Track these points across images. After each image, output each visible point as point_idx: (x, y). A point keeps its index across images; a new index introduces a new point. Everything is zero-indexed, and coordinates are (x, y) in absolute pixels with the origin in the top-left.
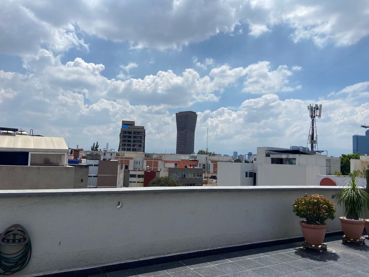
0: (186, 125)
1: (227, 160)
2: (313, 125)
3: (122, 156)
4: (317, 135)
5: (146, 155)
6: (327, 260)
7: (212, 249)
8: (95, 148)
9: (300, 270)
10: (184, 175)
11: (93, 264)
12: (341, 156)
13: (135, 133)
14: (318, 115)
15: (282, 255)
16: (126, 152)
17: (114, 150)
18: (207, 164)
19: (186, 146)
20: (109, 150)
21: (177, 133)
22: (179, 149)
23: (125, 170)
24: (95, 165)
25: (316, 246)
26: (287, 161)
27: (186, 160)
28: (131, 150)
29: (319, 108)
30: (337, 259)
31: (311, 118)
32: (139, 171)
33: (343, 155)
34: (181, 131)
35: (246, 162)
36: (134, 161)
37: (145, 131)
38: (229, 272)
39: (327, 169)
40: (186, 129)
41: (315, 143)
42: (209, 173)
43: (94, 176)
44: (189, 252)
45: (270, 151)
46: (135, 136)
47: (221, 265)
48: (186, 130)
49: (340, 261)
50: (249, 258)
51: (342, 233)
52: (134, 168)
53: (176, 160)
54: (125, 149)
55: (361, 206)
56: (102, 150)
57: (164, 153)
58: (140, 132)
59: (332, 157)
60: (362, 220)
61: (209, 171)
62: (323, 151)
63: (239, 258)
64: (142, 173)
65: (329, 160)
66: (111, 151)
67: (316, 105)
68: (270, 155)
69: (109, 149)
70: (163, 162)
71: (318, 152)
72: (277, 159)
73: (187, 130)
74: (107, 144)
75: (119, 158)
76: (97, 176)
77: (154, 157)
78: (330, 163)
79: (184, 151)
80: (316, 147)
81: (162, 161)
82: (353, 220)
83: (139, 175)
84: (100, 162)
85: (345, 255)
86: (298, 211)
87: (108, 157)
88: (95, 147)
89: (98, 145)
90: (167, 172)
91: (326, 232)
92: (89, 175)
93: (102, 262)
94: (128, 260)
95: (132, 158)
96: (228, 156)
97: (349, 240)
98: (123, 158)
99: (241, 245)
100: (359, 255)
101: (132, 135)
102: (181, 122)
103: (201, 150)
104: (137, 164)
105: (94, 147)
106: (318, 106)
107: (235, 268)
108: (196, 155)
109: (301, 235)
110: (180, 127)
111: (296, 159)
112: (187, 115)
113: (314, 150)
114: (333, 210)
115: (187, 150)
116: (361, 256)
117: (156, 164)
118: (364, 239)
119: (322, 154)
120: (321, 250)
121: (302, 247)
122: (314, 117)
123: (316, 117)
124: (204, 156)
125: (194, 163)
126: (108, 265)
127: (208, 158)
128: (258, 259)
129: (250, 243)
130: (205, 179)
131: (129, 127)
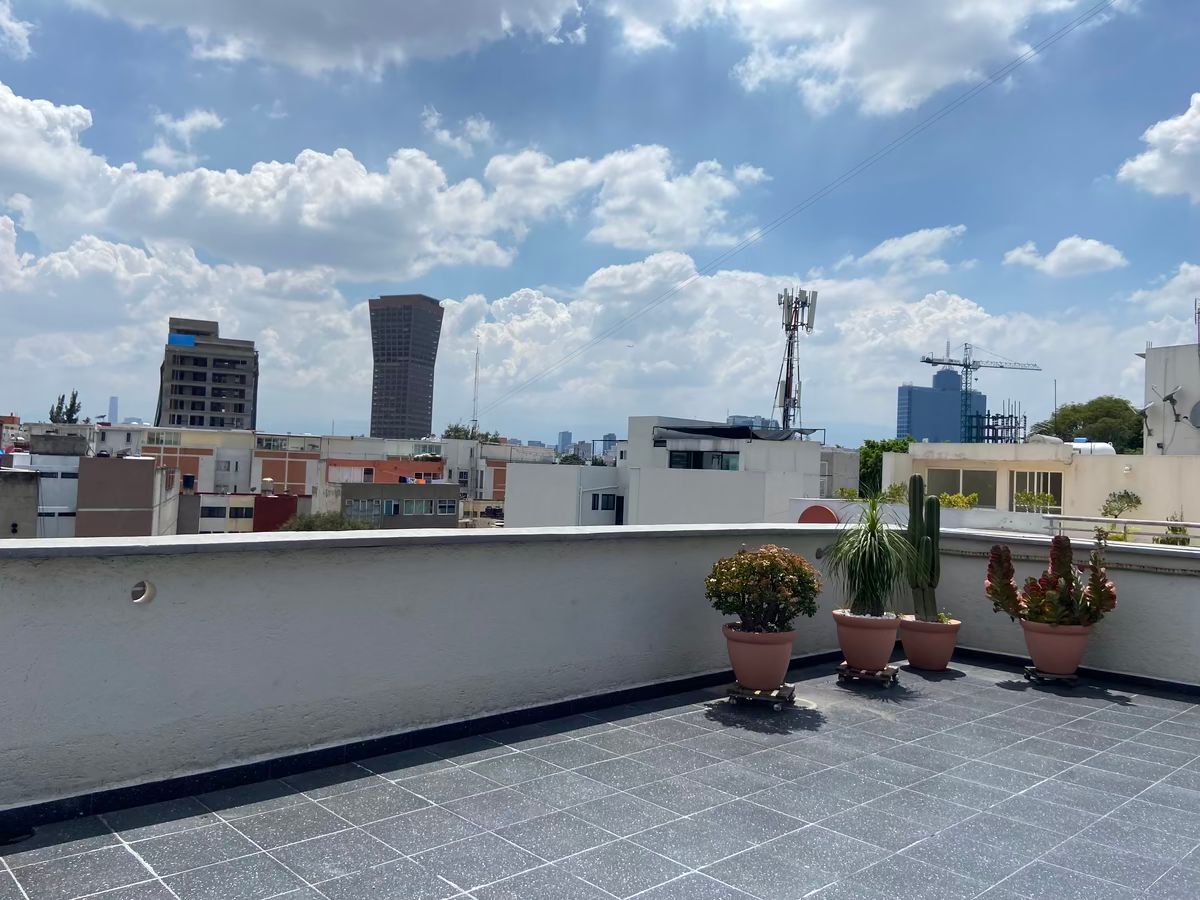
0: (404, 340)
1: (538, 458)
2: (790, 352)
3: (169, 442)
4: (800, 383)
5: (260, 441)
6: (791, 729)
7: (463, 720)
8: (67, 413)
9: (713, 761)
10: (396, 507)
11: (48, 790)
12: (864, 445)
13: (218, 362)
14: (805, 322)
15: (669, 723)
16: (184, 429)
17: (139, 421)
18: (474, 469)
19: (404, 412)
20: (119, 421)
21: (375, 367)
22: (380, 423)
23: (181, 493)
24: (65, 475)
25: (764, 693)
26: (715, 461)
27: (405, 459)
28: (207, 421)
29: (809, 301)
30: (819, 726)
31: (787, 330)
32: (235, 494)
33: (868, 442)
34: (389, 360)
35: (596, 463)
36: (218, 462)
37: (256, 357)
38: (507, 780)
39: (822, 484)
40: (407, 355)
41: (794, 407)
42: (479, 498)
43: (60, 514)
44: (389, 734)
45: (668, 428)
46: (220, 375)
47: (488, 762)
48: (406, 358)
49: (826, 730)
50: (572, 737)
51: (838, 657)
52: (217, 486)
53: (370, 458)
54: (183, 419)
55: (889, 578)
56: (94, 421)
57: (328, 434)
58: (238, 362)
59: (838, 447)
60: (893, 616)
61: (481, 493)
62: (815, 430)
63: (544, 739)
64: (248, 502)
65: (828, 458)
66: (126, 427)
67: (802, 293)
68: (665, 441)
69: (121, 419)
70: (324, 465)
71: (801, 431)
72: (685, 454)
73: (410, 358)
74: (114, 401)
75: (158, 450)
76: (72, 514)
77: (292, 446)
78: (831, 464)
79: (397, 429)
80: (797, 419)
81: (321, 461)
82: (868, 616)
83: (237, 509)
84: (84, 462)
85: (839, 714)
86: (719, 596)
87: (115, 444)
88: (64, 410)
89: (77, 402)
90: (337, 496)
91: (793, 654)
92: (41, 509)
93: (83, 781)
94: (175, 773)
95: (209, 452)
96: (543, 445)
97: (857, 673)
98: (174, 451)
99: (552, 703)
100: (878, 712)
101: (209, 372)
102: (388, 331)
103: (453, 424)
104: (228, 470)
105: (60, 408)
106: (807, 295)
107: (527, 767)
108: (437, 440)
109: (729, 666)
110: (383, 349)
111: (738, 453)
112: (408, 308)
113: (791, 425)
114: (812, 589)
115: (410, 424)
116: (883, 714)
117: (298, 472)
118: (897, 671)
119: (813, 437)
120: (777, 703)
121: (726, 699)
122: (795, 328)
123: (800, 328)
124: (464, 445)
125: (432, 467)
126: (105, 788)
127: (477, 454)
128: (599, 738)
129: (580, 697)
130: (467, 520)
131: (199, 340)
